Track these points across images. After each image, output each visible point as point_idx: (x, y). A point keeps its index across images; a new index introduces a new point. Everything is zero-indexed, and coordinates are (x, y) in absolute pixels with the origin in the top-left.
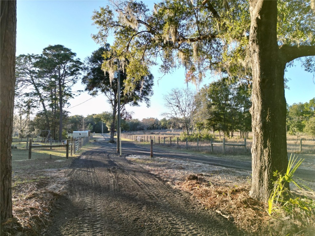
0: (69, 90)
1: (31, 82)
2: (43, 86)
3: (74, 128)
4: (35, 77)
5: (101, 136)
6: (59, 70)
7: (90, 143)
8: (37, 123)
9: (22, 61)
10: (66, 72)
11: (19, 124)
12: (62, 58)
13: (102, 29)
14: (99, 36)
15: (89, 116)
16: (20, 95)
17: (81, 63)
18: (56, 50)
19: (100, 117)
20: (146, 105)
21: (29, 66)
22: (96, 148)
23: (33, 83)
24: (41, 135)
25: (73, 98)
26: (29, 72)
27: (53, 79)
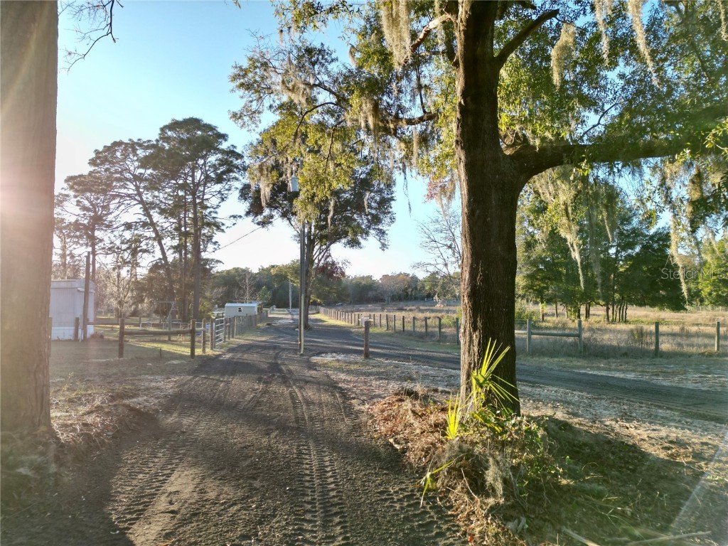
0: (214, 215)
1: (135, 199)
2: (160, 208)
3: (228, 297)
4: (145, 188)
5: (287, 314)
6: (193, 172)
7: (258, 328)
8: (148, 286)
9: (118, 154)
10: (207, 177)
11: (115, 289)
12: (198, 146)
13: (251, 99)
14: (245, 114)
15: (263, 269)
16: (115, 226)
17: (239, 156)
18: (186, 131)
19: (286, 272)
20: (379, 245)
21: (133, 165)
22: (263, 339)
23: (141, 202)
24: (156, 312)
25: (223, 231)
26: (132, 177)
27: (181, 193)
